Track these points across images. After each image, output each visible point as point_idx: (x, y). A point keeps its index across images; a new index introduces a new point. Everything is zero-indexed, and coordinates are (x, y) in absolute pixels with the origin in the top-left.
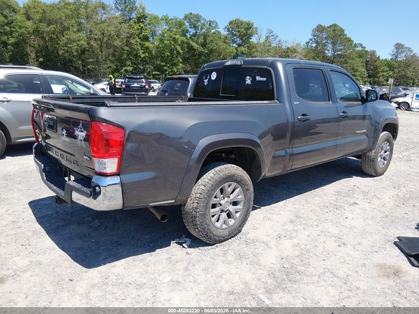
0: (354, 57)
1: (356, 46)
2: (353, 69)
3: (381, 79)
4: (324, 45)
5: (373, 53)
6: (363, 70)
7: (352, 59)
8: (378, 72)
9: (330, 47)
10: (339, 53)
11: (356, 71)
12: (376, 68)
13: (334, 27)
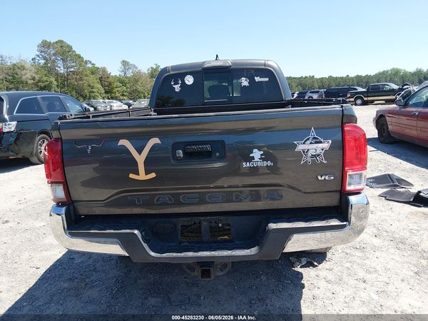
0: (88, 74)
1: (86, 62)
2: (89, 86)
3: (117, 95)
4: (54, 62)
5: (104, 70)
6: (100, 86)
7: (86, 75)
8: (113, 88)
9: (60, 63)
10: (72, 69)
11: (93, 87)
12: (110, 85)
13: (60, 43)
